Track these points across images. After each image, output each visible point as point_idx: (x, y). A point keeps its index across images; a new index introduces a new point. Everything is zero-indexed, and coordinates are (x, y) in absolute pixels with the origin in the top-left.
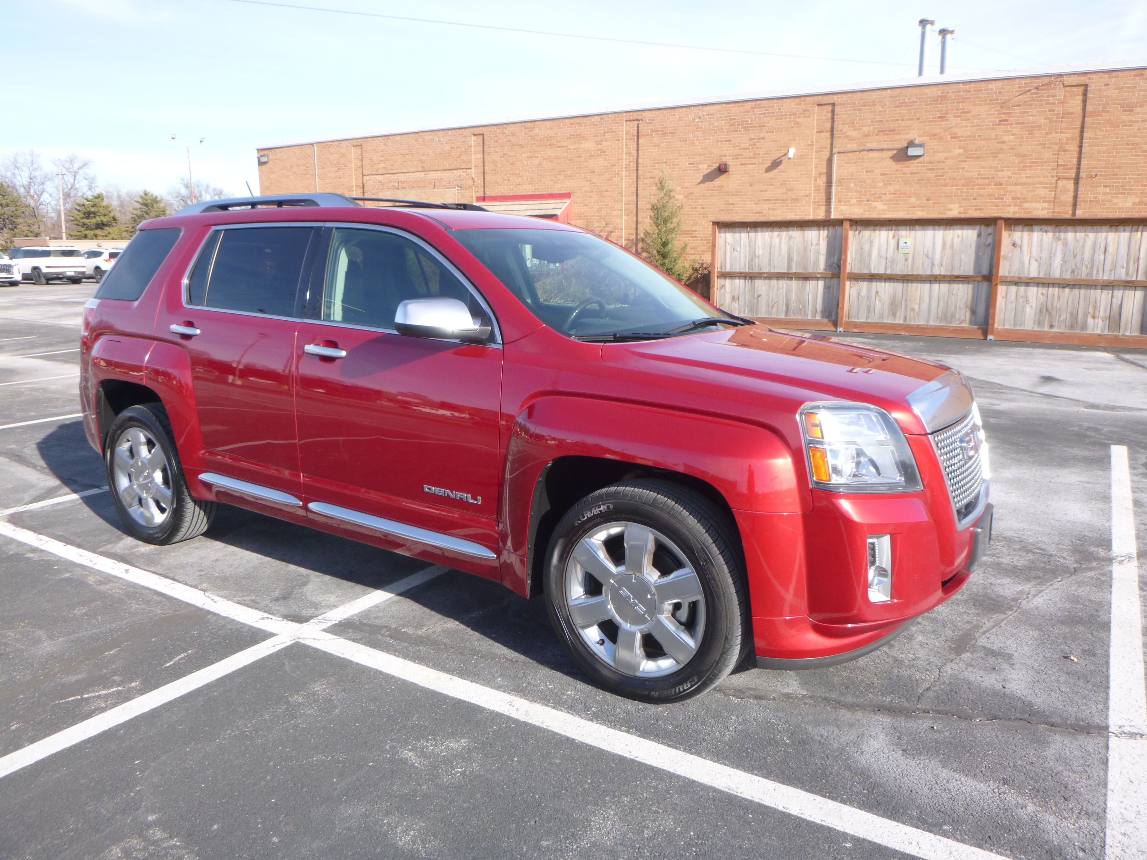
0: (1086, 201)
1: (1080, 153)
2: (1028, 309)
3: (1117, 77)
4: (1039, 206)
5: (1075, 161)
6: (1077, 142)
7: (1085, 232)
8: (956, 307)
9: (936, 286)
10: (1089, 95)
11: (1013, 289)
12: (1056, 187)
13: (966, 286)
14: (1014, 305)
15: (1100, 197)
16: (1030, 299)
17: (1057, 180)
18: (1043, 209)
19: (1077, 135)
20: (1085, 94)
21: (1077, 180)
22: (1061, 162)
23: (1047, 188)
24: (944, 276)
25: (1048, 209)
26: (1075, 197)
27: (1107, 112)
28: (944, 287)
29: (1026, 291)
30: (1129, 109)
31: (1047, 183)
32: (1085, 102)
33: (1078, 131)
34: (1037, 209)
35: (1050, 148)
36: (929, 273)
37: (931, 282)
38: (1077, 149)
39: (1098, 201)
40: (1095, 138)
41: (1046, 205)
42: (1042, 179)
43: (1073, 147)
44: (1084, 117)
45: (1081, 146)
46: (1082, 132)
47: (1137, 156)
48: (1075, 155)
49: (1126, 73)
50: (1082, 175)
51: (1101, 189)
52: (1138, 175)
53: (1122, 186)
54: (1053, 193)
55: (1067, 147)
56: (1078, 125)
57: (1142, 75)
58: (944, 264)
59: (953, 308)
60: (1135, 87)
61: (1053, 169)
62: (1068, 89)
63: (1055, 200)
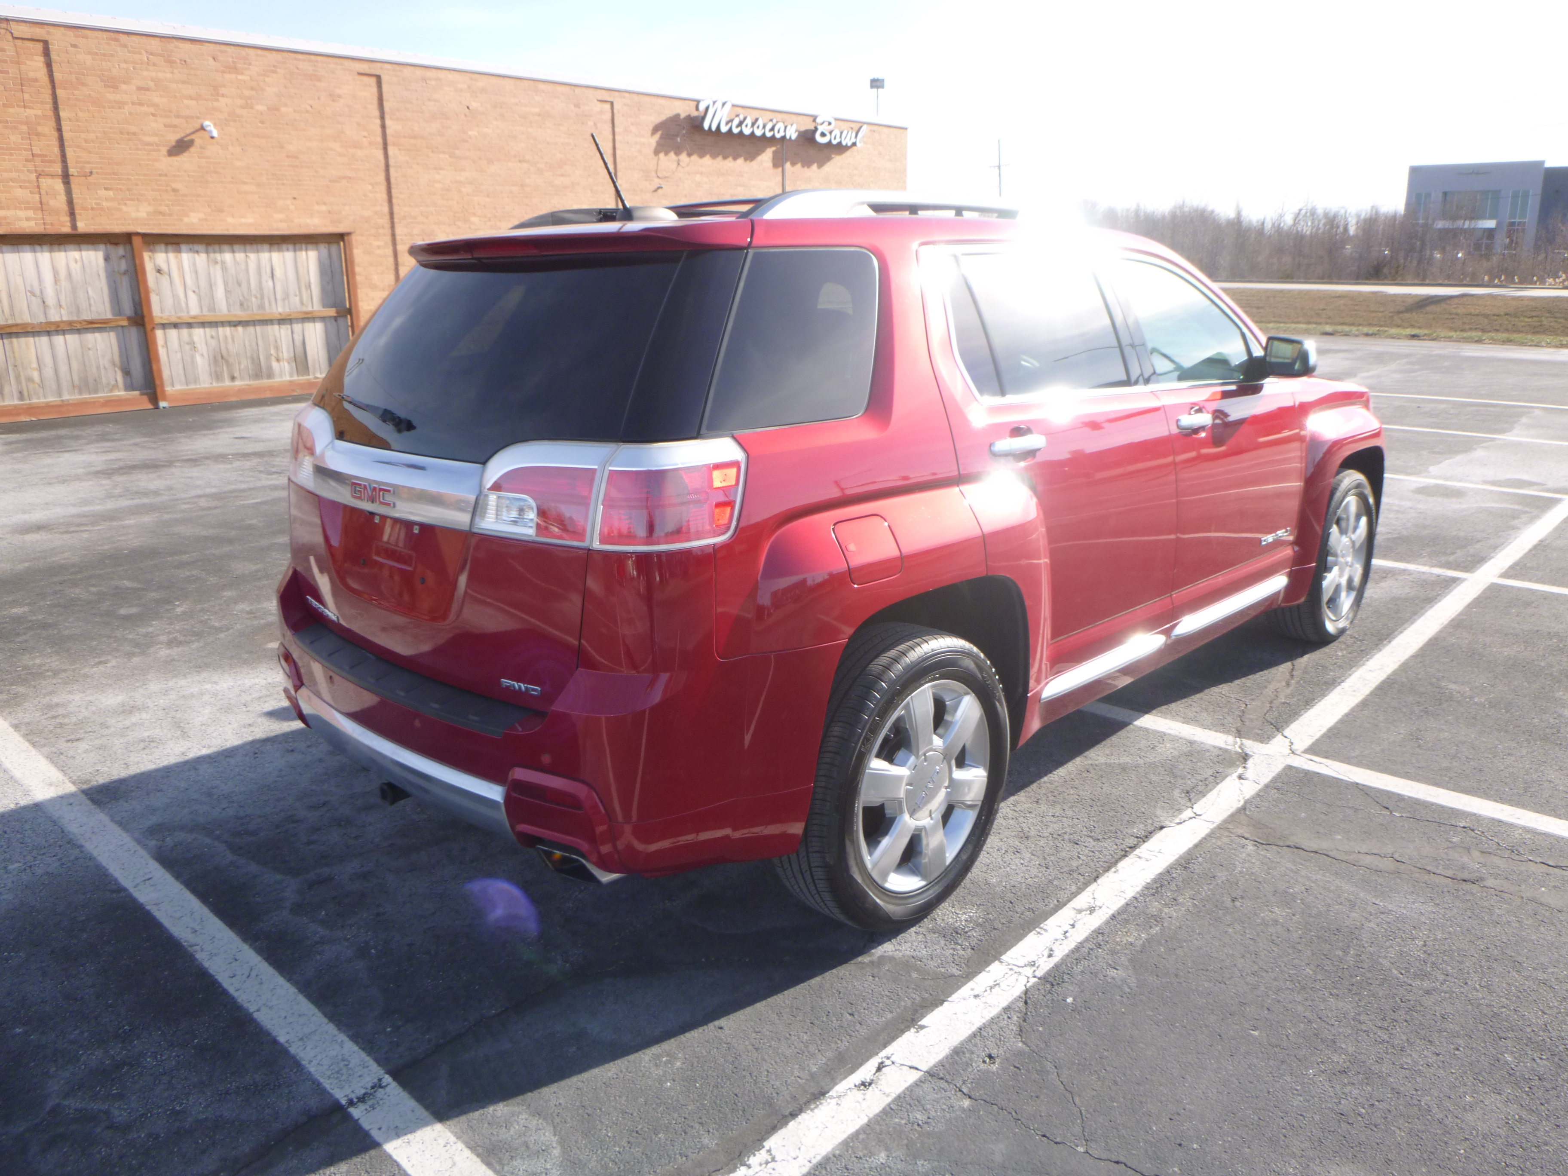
0: (85, 209)
1: (61, 139)
2: (198, 359)
3: (86, 37)
4: (22, 214)
5: (56, 150)
6: (52, 123)
7: (245, 252)
8: (98, 368)
9: (59, 340)
10: (54, 56)
11: (173, 333)
12: (38, 187)
13: (105, 335)
14: (179, 355)
15: (105, 204)
16: (198, 345)
17: (37, 177)
18: (28, 219)
19: (50, 113)
20: (46, 53)
21: (66, 178)
22: (36, 151)
23: (26, 188)
24: (70, 323)
25: (35, 219)
26: (70, 202)
27: (83, 84)
28: (72, 339)
29: (190, 335)
30: (112, 83)
31: (24, 181)
32: (49, 65)
33: (49, 106)
34: (20, 219)
35: (15, 128)
36: (42, 320)
37: (49, 333)
38: (56, 134)
39: (102, 209)
40: (77, 120)
41: (30, 213)
42: (14, 175)
43: (48, 129)
44: (54, 87)
45: (59, 130)
46: (56, 109)
47: (137, 149)
48: (55, 143)
49: (97, 33)
50: (72, 171)
51: (102, 193)
52: (145, 175)
53: (129, 190)
54: (37, 196)
55: (39, 129)
56: (48, 99)
57: (117, 40)
58: (63, 303)
59: (94, 370)
60: (112, 55)
61: (27, 160)
62: (19, 42)
63: (42, 206)
